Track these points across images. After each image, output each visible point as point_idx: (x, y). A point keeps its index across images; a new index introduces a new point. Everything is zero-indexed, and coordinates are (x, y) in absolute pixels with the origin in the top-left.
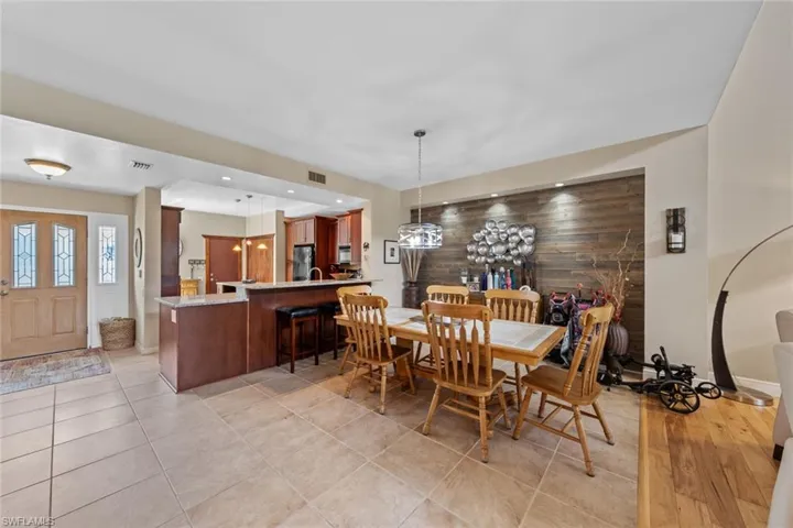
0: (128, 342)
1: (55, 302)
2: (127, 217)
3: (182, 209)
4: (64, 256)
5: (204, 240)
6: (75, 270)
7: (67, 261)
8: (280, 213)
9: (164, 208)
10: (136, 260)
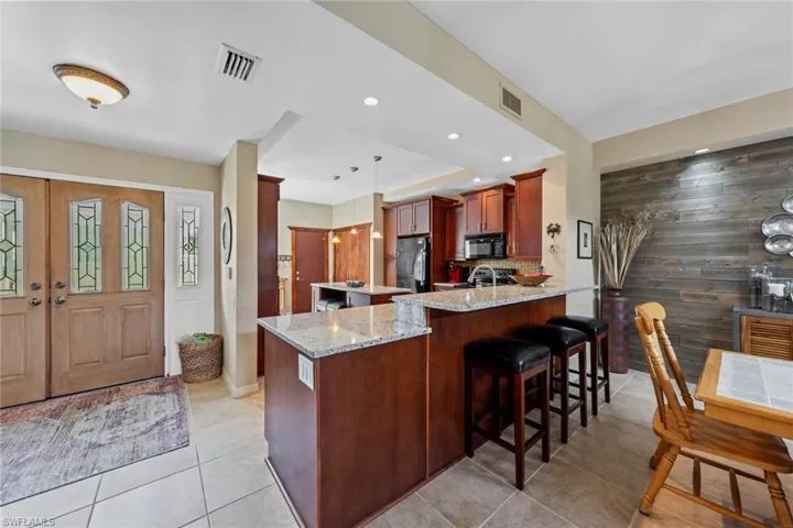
0: (214, 370)
1: (126, 312)
2: (212, 194)
3: (282, 180)
4: (135, 247)
5: (290, 232)
6: (150, 268)
7: (139, 253)
8: (378, 196)
9: (261, 178)
10: (224, 253)
